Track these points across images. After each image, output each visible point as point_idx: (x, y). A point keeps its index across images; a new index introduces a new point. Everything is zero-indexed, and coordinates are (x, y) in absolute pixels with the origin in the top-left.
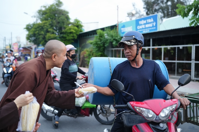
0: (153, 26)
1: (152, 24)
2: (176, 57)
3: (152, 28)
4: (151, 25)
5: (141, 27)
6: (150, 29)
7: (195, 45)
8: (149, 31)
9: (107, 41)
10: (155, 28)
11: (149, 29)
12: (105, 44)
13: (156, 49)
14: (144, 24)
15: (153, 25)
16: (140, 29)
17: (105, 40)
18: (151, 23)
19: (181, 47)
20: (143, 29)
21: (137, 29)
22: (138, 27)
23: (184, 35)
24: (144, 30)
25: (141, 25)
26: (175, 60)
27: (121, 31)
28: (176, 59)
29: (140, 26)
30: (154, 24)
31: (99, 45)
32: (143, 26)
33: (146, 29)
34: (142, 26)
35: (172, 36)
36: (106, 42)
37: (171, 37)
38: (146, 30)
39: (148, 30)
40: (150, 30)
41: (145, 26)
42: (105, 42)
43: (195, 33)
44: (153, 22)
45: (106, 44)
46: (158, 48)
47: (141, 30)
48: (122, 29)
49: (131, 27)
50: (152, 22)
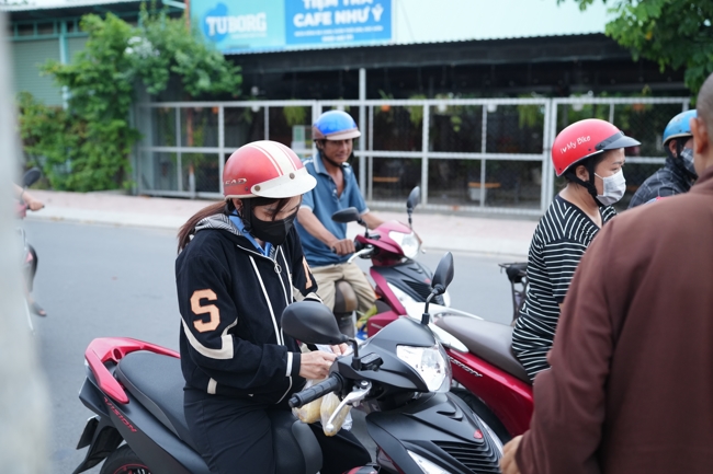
0: (371, 21)
1: (367, 10)
2: (484, 142)
3: (368, 29)
4: (361, 16)
5: (309, 20)
6: (359, 30)
7: (557, 101)
8: (350, 37)
9: (154, 70)
10: (379, 28)
11: (351, 30)
12: (146, 81)
13: (385, 109)
14: (325, 10)
15: (371, 15)
16: (309, 28)
17: (146, 63)
18: (361, 7)
19: (491, 104)
20: (321, 26)
21: (290, 28)
22: (298, 17)
23: (502, 61)
24: (329, 31)
25: (313, 11)
26: (479, 151)
27: (207, 27)
28: (484, 148)
29: (309, 16)
30: (378, 13)
31: (111, 88)
32: (326, 18)
33: (341, 31)
34: (317, 15)
35: (454, 63)
36: (150, 74)
37: (449, 68)
38: (335, 35)
39: (345, 34)
40: (357, 36)
41: (333, 18)
42: (145, 71)
43: (544, 59)
44: (372, 6)
45: (152, 84)
46: (394, 108)
47: (310, 33)
48: (211, 21)
49: (263, 15)
50: (367, 4)
